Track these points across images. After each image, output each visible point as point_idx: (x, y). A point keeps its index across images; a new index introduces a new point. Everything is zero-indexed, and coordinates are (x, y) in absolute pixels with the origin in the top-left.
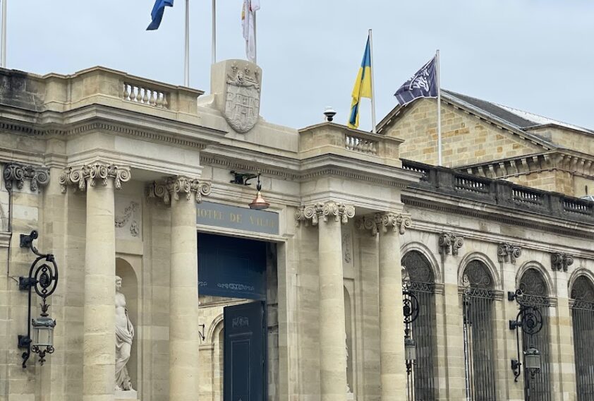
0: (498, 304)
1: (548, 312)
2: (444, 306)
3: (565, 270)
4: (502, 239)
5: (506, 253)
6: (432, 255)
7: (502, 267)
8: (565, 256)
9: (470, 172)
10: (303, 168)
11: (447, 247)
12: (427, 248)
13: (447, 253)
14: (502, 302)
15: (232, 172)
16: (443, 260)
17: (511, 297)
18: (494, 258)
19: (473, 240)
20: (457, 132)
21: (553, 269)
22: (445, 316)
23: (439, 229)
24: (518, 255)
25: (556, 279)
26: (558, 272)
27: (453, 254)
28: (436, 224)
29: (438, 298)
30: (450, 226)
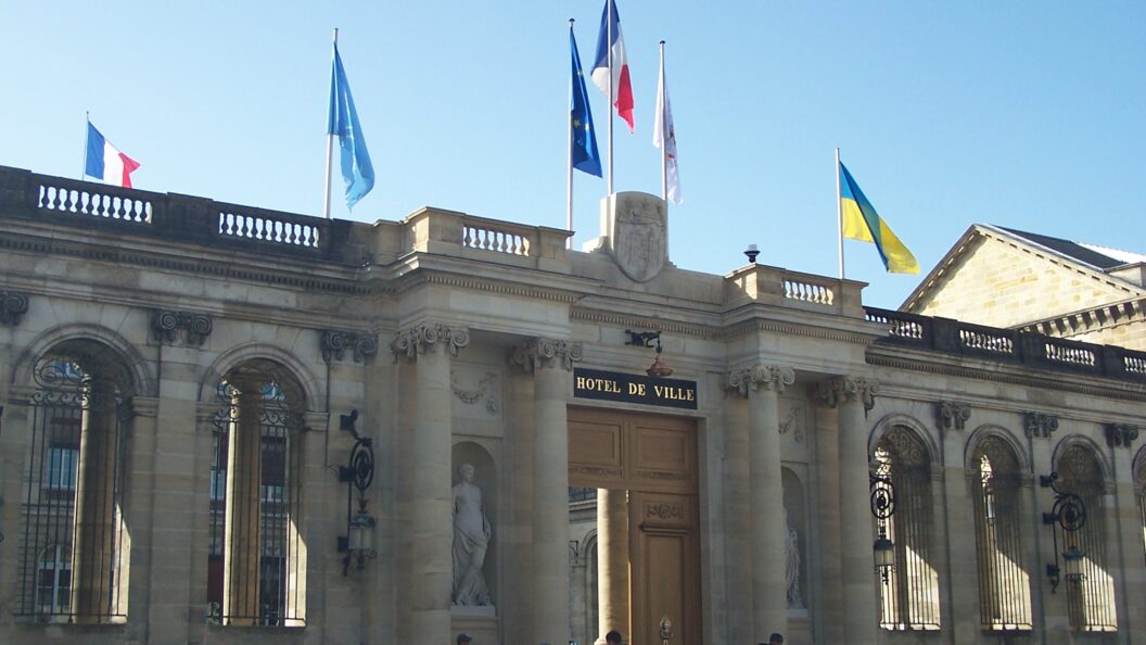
0: (1026, 493)
1: (1103, 501)
2: (944, 497)
3: (1128, 445)
4: (1030, 408)
5: (1038, 424)
6: (926, 430)
7: (1031, 444)
8: (1125, 427)
9: (1040, 328)
10: (726, 324)
11: (947, 420)
12: (917, 421)
13: (948, 426)
14: (1033, 489)
15: (628, 332)
16: (942, 437)
17: (1045, 482)
18: (1019, 432)
19: (986, 409)
20: (1023, 279)
21: (1110, 445)
22: (945, 508)
23: (936, 397)
24: (1054, 426)
25: (1113, 458)
26: (1117, 450)
27: (957, 427)
28: (930, 390)
29: (936, 486)
30: (952, 392)
